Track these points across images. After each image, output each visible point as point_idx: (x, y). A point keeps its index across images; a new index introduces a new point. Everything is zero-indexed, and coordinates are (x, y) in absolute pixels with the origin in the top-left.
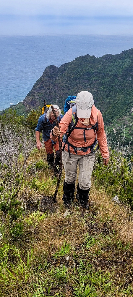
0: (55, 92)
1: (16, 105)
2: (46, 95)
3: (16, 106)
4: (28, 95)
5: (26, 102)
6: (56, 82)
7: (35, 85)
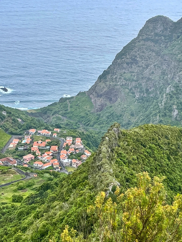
0: (163, 73)
1: (72, 98)
2: (142, 78)
3: (72, 100)
4: (100, 78)
5: (96, 92)
6: (166, 52)
7: (119, 56)
